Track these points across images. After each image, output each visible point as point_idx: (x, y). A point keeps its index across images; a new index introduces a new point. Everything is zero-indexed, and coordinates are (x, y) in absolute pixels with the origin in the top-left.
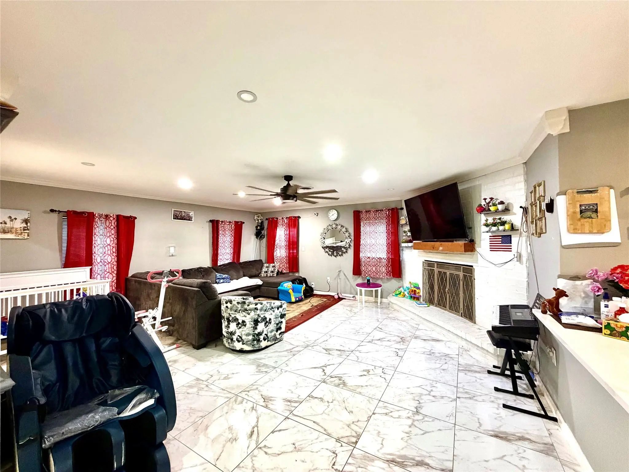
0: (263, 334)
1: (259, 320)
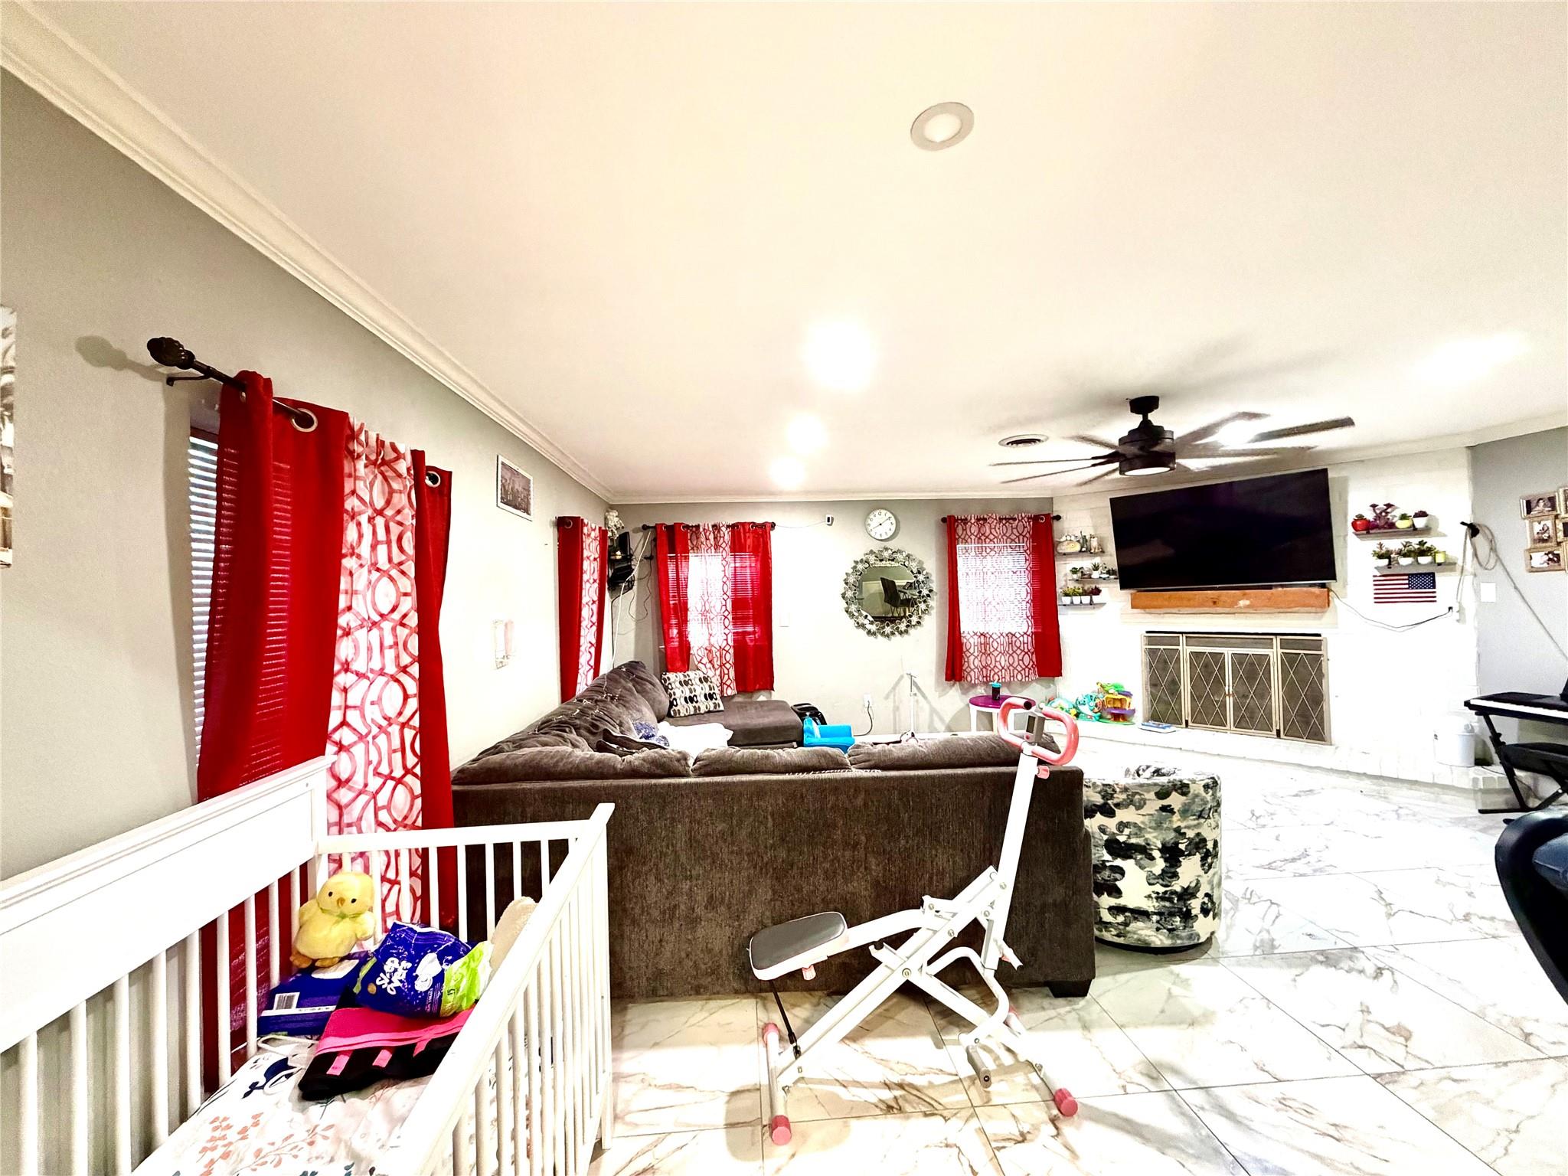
0: (1201, 894)
1: (1182, 847)
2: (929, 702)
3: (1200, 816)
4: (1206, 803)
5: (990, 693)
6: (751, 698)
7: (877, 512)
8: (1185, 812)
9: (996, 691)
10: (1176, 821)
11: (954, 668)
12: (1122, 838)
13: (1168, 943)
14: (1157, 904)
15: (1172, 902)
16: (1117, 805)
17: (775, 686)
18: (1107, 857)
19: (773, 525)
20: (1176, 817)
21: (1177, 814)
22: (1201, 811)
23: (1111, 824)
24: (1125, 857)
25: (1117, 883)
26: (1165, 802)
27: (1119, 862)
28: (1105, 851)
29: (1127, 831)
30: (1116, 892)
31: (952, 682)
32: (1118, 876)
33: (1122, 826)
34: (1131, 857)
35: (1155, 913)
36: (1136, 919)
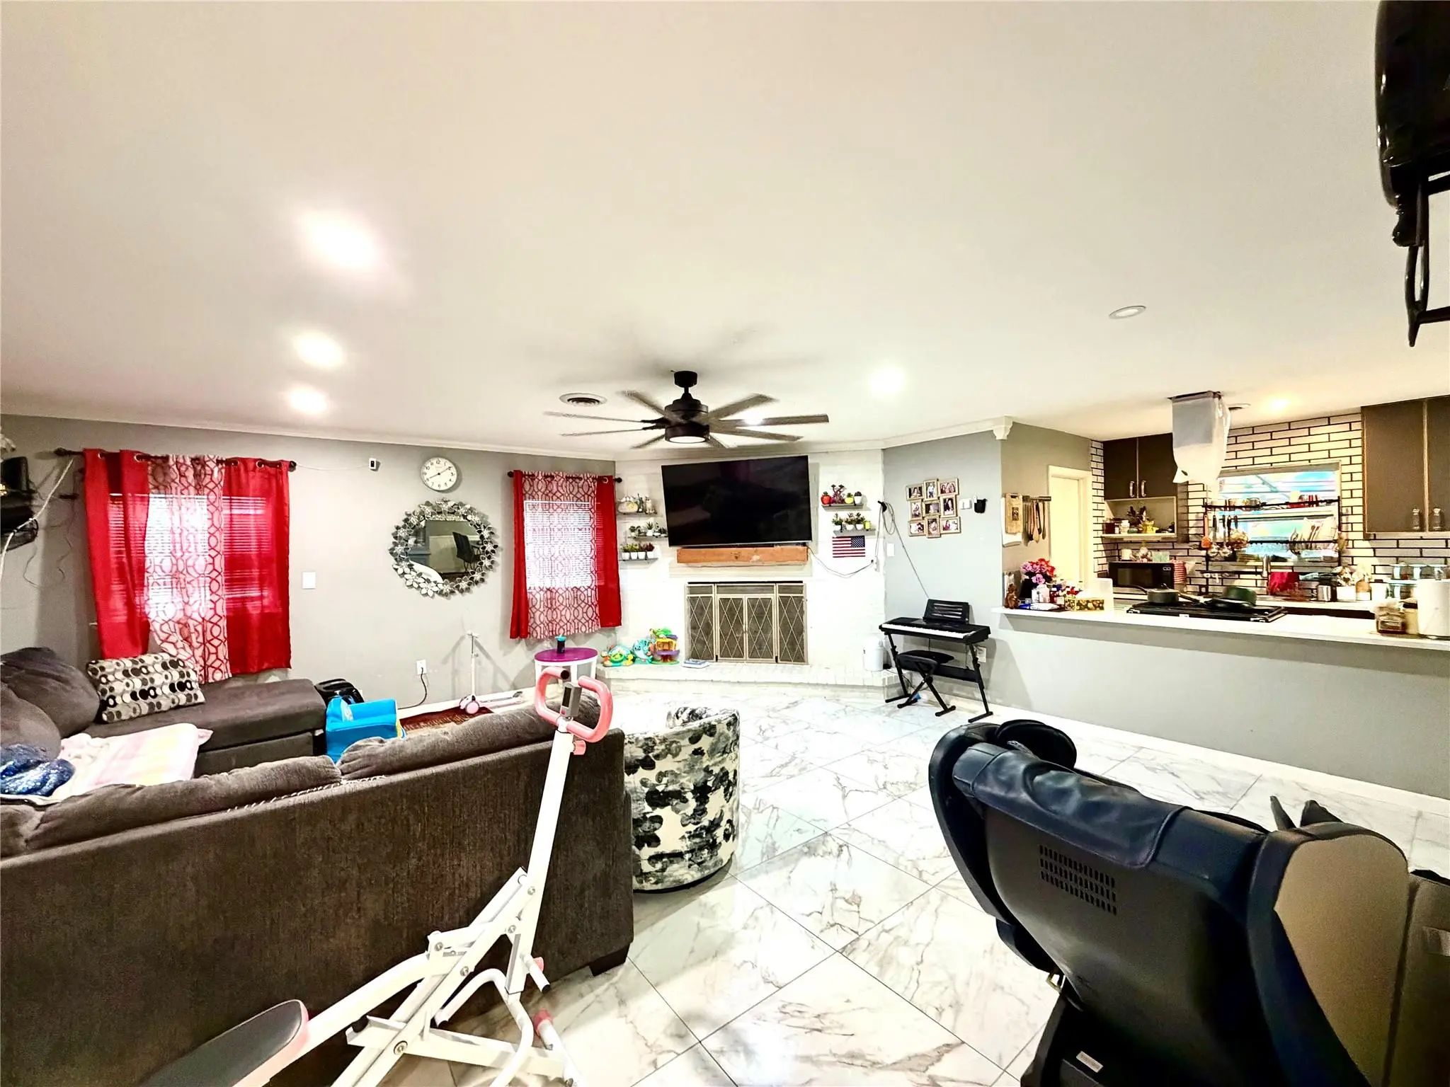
0: (723, 823)
2: (493, 663)
3: (724, 752)
4: (728, 739)
5: (555, 647)
6: (256, 680)
7: (434, 461)
8: (712, 752)
9: (561, 644)
10: (706, 761)
11: (519, 626)
12: (660, 788)
13: (697, 876)
14: (689, 843)
15: (701, 837)
16: (657, 757)
17: (292, 662)
18: (648, 809)
19: (292, 466)
20: (706, 757)
21: (706, 755)
22: (725, 748)
23: (651, 776)
24: (663, 806)
25: (657, 832)
26: (696, 746)
27: (658, 812)
28: (646, 804)
29: (665, 780)
30: (654, 841)
31: (517, 639)
32: (657, 825)
33: (661, 775)
34: (668, 804)
35: (688, 852)
36: (672, 862)
